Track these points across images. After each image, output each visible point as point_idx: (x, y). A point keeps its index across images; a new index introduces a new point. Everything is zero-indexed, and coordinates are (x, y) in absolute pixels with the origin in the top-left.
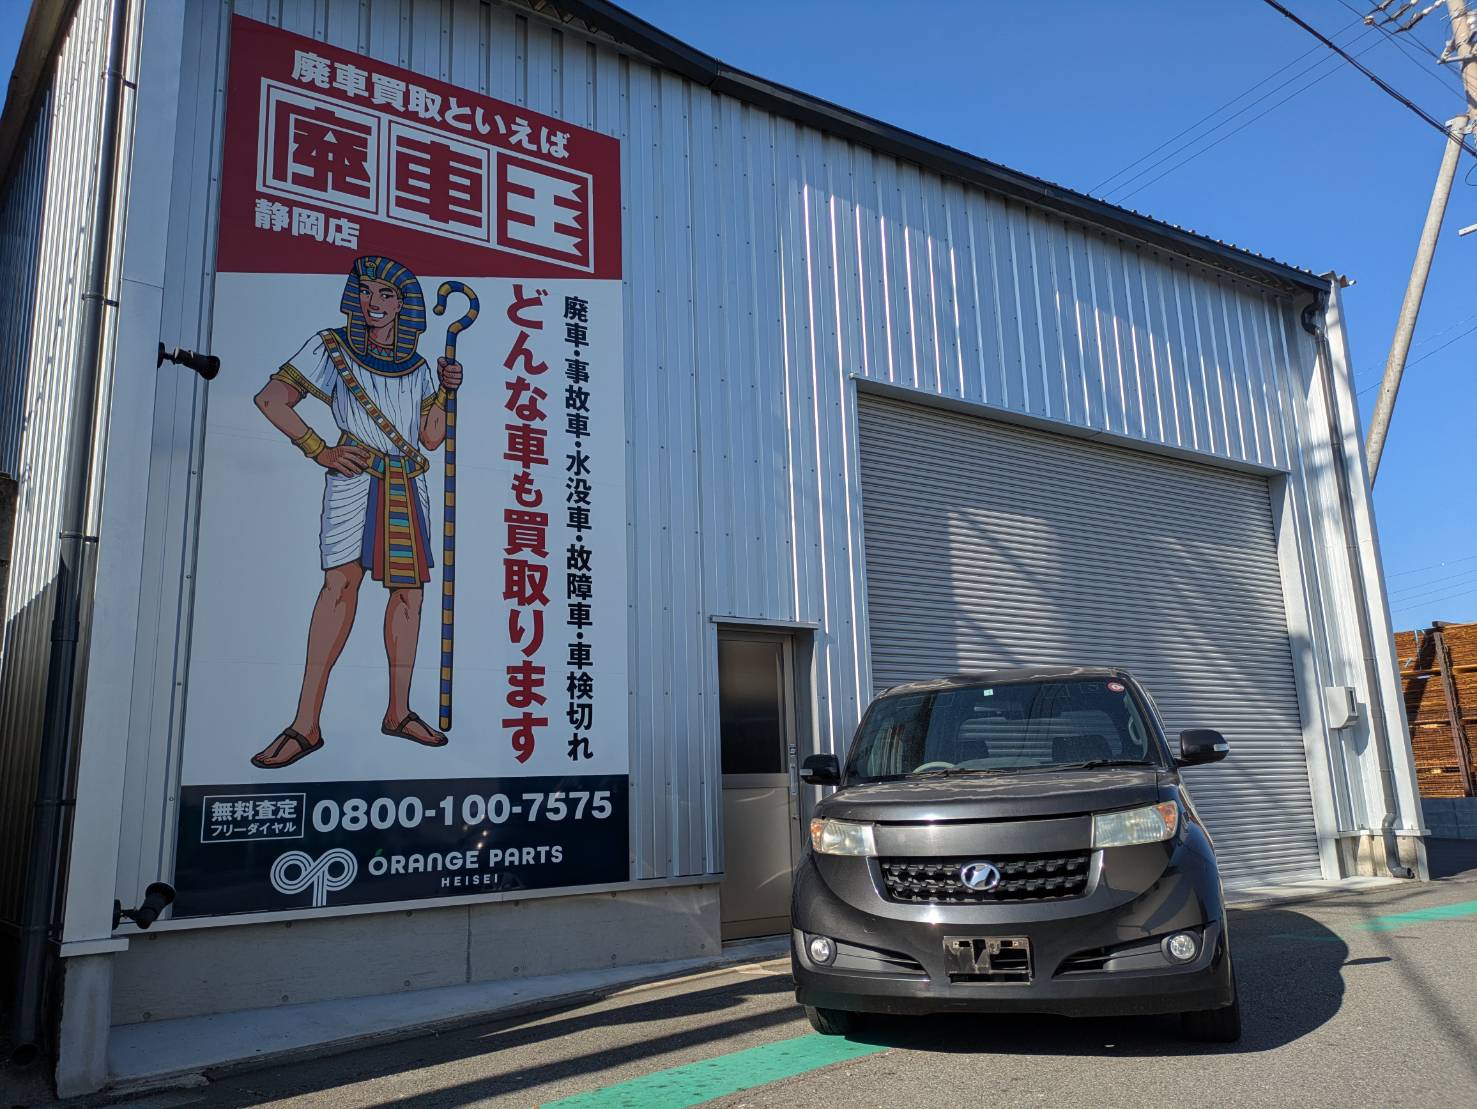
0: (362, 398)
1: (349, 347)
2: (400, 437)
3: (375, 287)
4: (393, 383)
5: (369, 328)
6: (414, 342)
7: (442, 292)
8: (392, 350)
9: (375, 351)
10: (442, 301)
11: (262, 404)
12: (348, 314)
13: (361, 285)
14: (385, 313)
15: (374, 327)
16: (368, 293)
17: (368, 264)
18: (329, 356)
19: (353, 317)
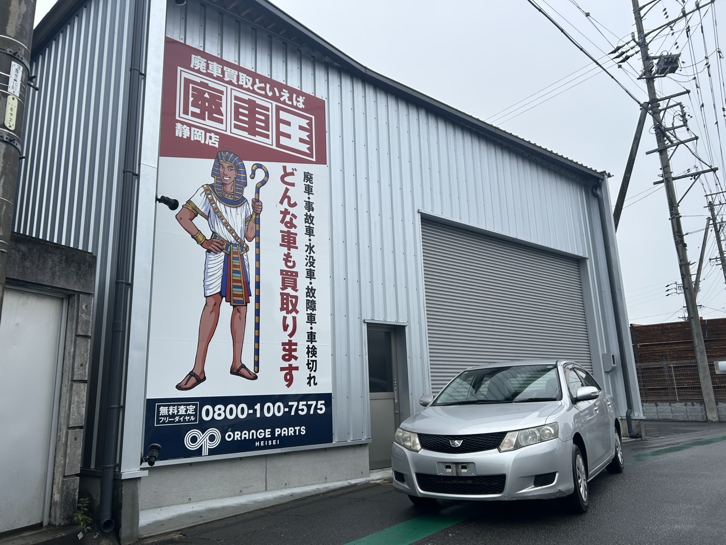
0: (221, 217)
1: (215, 193)
2: (237, 235)
3: (226, 165)
4: (234, 210)
5: (223, 184)
6: (242, 192)
7: (253, 169)
8: (233, 195)
9: (226, 195)
10: (254, 172)
11: (179, 219)
12: (214, 177)
13: (220, 164)
14: (230, 178)
15: (225, 184)
16: (223, 168)
17: (222, 154)
18: (207, 197)
19: (217, 179)
